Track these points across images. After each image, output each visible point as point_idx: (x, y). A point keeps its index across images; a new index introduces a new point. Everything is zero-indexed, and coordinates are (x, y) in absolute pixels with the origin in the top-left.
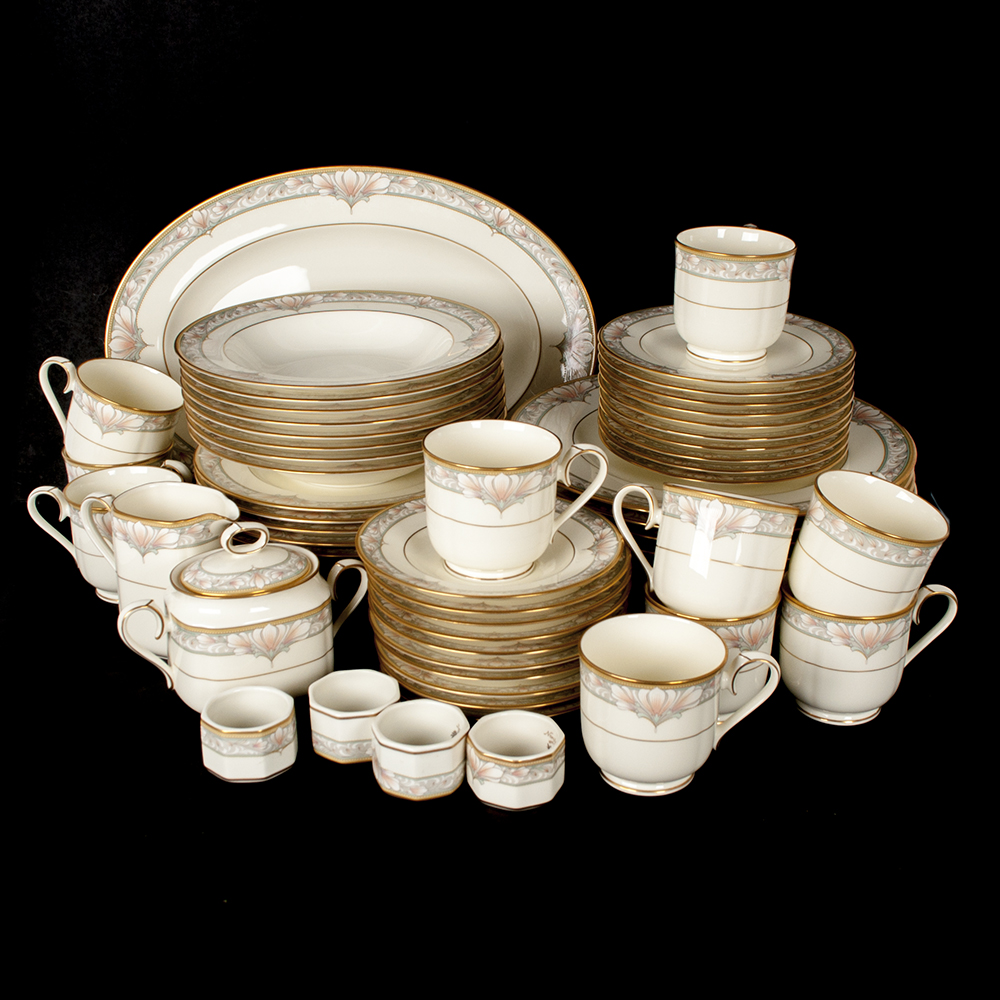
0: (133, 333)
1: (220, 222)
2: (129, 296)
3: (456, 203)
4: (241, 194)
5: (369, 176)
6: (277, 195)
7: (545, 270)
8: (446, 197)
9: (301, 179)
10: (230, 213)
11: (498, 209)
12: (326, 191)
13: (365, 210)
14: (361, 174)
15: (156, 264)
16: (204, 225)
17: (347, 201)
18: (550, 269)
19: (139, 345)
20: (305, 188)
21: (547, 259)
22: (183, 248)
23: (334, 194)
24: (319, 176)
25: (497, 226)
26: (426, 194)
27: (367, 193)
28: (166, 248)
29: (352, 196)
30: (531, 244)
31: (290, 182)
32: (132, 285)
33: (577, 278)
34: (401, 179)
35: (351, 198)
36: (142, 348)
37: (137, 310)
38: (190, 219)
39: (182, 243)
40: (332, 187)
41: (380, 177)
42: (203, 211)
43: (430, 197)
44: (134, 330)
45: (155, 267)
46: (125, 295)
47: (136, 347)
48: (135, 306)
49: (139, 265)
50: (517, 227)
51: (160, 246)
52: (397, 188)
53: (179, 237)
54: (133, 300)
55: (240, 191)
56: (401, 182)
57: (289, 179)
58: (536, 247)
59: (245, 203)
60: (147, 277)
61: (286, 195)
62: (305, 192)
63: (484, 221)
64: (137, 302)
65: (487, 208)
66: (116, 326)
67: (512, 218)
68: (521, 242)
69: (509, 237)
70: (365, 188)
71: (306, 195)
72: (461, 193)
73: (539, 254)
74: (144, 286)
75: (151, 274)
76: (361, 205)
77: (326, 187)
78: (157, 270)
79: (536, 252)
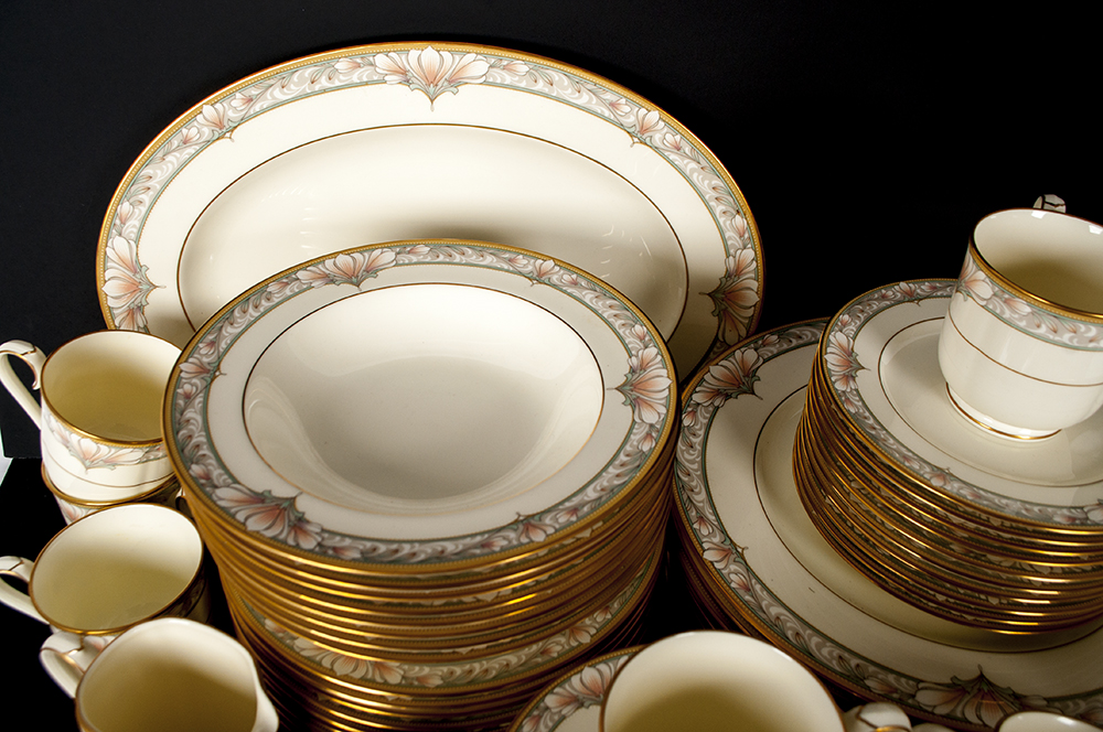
0: (135, 272)
1: (243, 120)
2: (123, 223)
3: (584, 99)
4: (272, 82)
5: (457, 58)
6: (324, 82)
7: (701, 196)
8: (570, 91)
9: (359, 60)
10: (257, 108)
11: (643, 111)
12: (396, 78)
13: (450, 106)
14: (446, 55)
15: (158, 180)
16: (220, 125)
17: (427, 93)
18: (710, 194)
19: (144, 287)
20: (364, 74)
21: (706, 182)
22: (192, 157)
23: (407, 82)
24: (385, 57)
25: (640, 134)
26: (541, 86)
27: (455, 82)
28: (169, 158)
29: (433, 85)
30: (686, 161)
31: (342, 65)
32: (125, 207)
33: (747, 208)
34: (505, 63)
35: (432, 89)
36: (149, 291)
37: (137, 241)
38: (199, 117)
39: (191, 150)
40: (404, 72)
41: (474, 60)
42: (218, 106)
43: (546, 90)
44: (135, 267)
45: (155, 184)
46: (118, 222)
47: (141, 290)
48: (133, 236)
49: (133, 182)
50: (669, 137)
51: (160, 155)
52: (499, 75)
53: (185, 142)
54: (131, 227)
55: (269, 78)
56: (504, 68)
57: (342, 62)
58: (693, 165)
59: (277, 94)
60: (146, 198)
61: (337, 84)
62: (365, 79)
63: (621, 126)
64: (135, 230)
65: (627, 109)
66: (109, 264)
67: (662, 124)
68: (672, 157)
69: (656, 149)
70: (451, 76)
71: (367, 84)
72: (591, 87)
73: (695, 175)
74: (143, 209)
75: (151, 193)
76: (446, 98)
77: (395, 72)
78: (159, 187)
79: (693, 171)
